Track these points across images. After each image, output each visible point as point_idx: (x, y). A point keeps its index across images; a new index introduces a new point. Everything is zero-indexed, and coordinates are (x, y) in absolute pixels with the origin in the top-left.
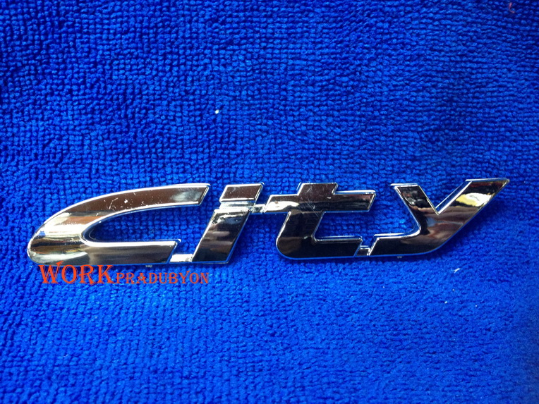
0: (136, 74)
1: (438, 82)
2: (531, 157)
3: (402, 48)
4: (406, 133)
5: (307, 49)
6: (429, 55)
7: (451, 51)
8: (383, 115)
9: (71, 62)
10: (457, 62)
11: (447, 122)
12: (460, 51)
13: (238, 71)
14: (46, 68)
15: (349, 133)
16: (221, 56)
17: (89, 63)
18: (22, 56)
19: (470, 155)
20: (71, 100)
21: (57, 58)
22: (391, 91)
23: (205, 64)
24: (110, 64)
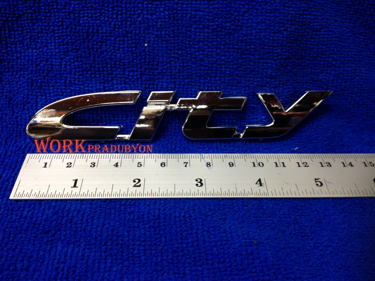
0: (95, 20)
1: (288, 27)
2: (349, 78)
3: (265, 5)
4: (267, 60)
5: (204, 4)
6: (282, 9)
7: (297, 7)
8: (253, 48)
9: (54, 12)
10: (301, 15)
11: (294, 54)
12: (302, 7)
13: (160, 18)
14: (38, 16)
15: (230, 60)
16: (149, 9)
17: (65, 12)
18: (23, 8)
19: (309, 76)
20: (54, 36)
21: (45, 9)
22: (257, 32)
23: (139, 14)
24: (79, 14)
